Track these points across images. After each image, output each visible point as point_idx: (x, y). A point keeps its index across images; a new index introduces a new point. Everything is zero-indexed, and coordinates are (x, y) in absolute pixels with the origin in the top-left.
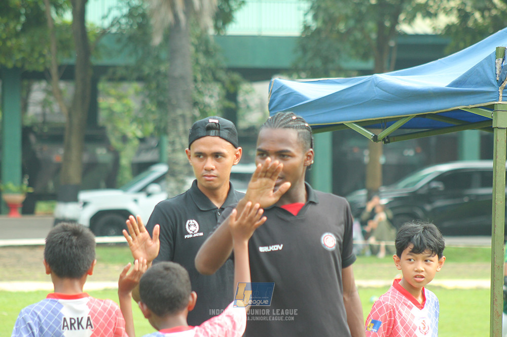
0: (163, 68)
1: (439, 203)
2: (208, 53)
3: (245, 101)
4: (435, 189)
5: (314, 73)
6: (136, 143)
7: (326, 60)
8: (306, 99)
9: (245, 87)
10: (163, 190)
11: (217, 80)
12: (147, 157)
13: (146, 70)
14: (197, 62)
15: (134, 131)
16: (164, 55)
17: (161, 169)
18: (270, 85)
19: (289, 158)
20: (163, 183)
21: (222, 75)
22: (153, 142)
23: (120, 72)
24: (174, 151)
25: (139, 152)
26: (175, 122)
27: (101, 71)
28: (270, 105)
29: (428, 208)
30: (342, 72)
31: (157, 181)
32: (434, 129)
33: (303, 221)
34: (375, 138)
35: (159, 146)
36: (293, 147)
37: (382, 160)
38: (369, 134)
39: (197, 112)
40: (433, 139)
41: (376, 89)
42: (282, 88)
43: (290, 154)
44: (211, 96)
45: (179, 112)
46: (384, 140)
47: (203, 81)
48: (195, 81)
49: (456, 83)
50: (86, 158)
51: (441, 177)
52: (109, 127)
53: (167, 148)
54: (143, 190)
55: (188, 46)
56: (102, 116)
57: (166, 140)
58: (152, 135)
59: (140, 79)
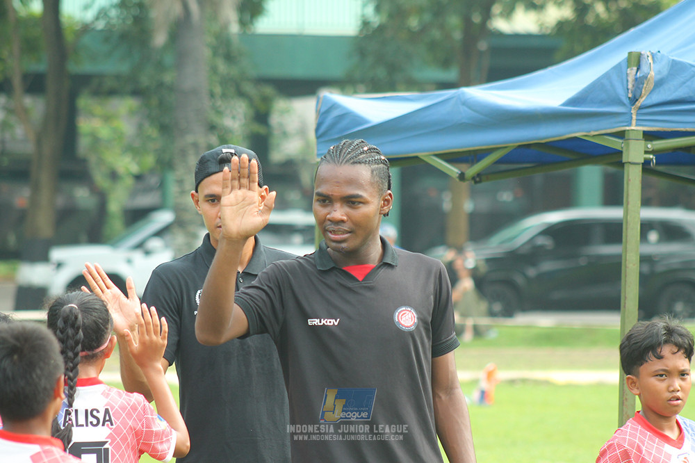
0: (168, 78)
1: (547, 266)
2: (229, 58)
3: (281, 125)
4: (542, 247)
5: (376, 86)
6: (129, 182)
7: (393, 68)
8: (366, 121)
9: (280, 104)
10: (167, 246)
11: (241, 94)
12: (144, 201)
13: (145, 80)
14: (214, 70)
15: (126, 165)
16: (169, 59)
17: (164, 218)
18: (318, 102)
19: (361, 205)
20: (168, 237)
21: (248, 88)
22: (153, 180)
23: (109, 84)
24: (183, 192)
25: (134, 194)
26: (183, 153)
27: (82, 82)
28: (317, 130)
29: (532, 272)
30: (413, 85)
31: (159, 234)
32: (541, 163)
33: (370, 289)
34: (462, 177)
35: (162, 186)
36: (366, 190)
37: (468, 206)
38: (453, 170)
39: (214, 139)
40: (538, 178)
41: (463, 109)
42: (334, 106)
43: (362, 200)
44: (234, 118)
45: (190, 139)
46: (473, 178)
47: (224, 96)
48: (212, 95)
49: (572, 102)
50: (60, 201)
51: (551, 231)
52: (93, 159)
53: (173, 189)
54: (140, 246)
55: (202, 48)
56: (83, 144)
57: (171, 178)
58: (152, 171)
59: (137, 93)
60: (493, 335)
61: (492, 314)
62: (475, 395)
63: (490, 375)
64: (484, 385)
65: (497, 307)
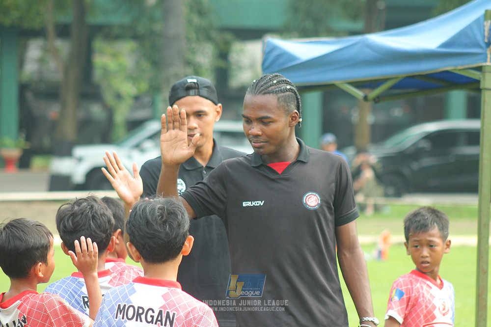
0: (158, 27)
1: (427, 162)
2: (201, 13)
3: (237, 62)
4: (423, 149)
5: (305, 33)
6: (129, 102)
7: (317, 21)
8: (297, 59)
9: (237, 46)
10: (156, 146)
11: (209, 38)
12: (140, 114)
13: (141, 29)
14: (190, 22)
15: (128, 89)
16: (158, 14)
17: (153, 126)
18: (263, 45)
19: (271, 123)
21: (214, 34)
22: (147, 100)
23: (116, 31)
25: (133, 109)
27: (96, 30)
28: (263, 64)
29: (415, 166)
30: (332, 33)
31: (151, 137)
32: (423, 89)
33: (287, 180)
34: (366, 98)
35: (153, 104)
36: (273, 113)
37: (370, 119)
38: (359, 93)
39: (190, 71)
40: (420, 99)
41: (367, 50)
42: (275, 48)
43: (272, 120)
44: (204, 56)
45: (172, 71)
46: (374, 99)
47: (198, 40)
49: (445, 45)
50: (81, 114)
51: (430, 137)
52: (104, 85)
53: (160, 106)
54: (138, 146)
55: (181, 7)
56: (97, 74)
57: (160, 98)
58: (146, 93)
59: (136, 37)
60: (388, 210)
61: (386, 195)
62: (374, 253)
63: (385, 239)
64: (381, 246)
65: (391, 190)
